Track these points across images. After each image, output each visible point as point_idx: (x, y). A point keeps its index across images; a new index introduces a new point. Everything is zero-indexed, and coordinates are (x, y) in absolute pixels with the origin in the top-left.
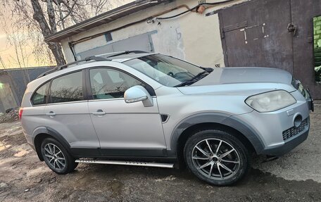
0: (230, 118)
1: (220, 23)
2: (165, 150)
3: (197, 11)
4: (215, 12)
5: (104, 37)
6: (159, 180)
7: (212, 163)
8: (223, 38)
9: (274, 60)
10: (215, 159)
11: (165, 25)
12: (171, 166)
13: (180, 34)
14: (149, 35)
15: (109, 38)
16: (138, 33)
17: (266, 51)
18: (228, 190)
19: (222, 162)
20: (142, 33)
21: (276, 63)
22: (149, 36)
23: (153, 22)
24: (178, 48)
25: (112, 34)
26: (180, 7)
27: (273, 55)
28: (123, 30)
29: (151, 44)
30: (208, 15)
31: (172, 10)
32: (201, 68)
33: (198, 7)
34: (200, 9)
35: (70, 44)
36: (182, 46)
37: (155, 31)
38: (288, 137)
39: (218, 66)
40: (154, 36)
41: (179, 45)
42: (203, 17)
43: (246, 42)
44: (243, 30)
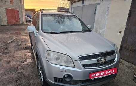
0: (41, 56)
5: (81, 2)
8: (129, 16)
13: (109, 8)
15: (83, 3)
16: (93, 3)
22: (96, 6)
24: (106, 16)
25: (84, 1)
29: (96, 10)
36: (108, 15)
37: (99, 4)
38: (59, 82)
39: (120, 32)
40: (98, 6)
41: (106, 14)
42: (123, 1)
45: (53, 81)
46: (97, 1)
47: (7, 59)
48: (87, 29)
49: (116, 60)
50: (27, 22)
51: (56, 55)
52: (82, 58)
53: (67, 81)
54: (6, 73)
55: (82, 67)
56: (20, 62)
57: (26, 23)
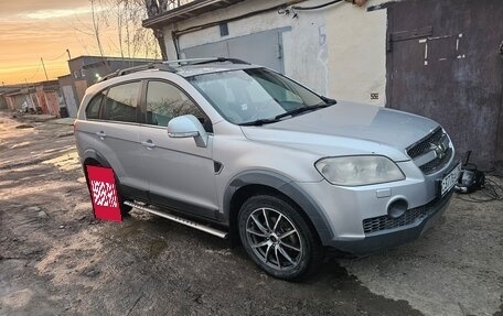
0: (290, 184)
1: (388, 25)
2: (217, 211)
3: (353, 3)
4: (383, 6)
5: (217, 28)
6: (211, 251)
7: (269, 243)
8: (389, 51)
9: (468, 99)
10: (272, 238)
11: (305, 19)
12: (222, 235)
13: (324, 36)
14: (278, 32)
15: (225, 32)
16: (264, 29)
17: (457, 83)
18: (282, 285)
19: (281, 246)
20: (270, 28)
21: (470, 105)
22: (279, 34)
23: (288, 12)
24: (319, 59)
25: (230, 25)
27: (467, 91)
28: (244, 20)
29: (280, 47)
30: (371, 9)
32: (322, 98)
35: (173, 33)
36: (324, 56)
37: (288, 28)
38: (375, 229)
39: (375, 96)
40: (286, 36)
41: (320, 53)
42: (363, 12)
43: (426, 63)
44: (425, 41)
46: (280, 20)
47: (70, 267)
53: (395, 219)
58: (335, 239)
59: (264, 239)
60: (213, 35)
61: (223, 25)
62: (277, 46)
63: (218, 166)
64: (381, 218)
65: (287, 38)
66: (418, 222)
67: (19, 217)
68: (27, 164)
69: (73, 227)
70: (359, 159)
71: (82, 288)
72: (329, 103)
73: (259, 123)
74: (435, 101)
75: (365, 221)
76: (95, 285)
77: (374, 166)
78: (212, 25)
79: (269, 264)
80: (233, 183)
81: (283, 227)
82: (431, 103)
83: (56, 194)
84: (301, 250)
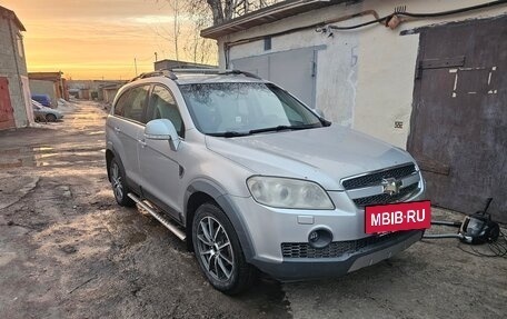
0: (225, 197)
1: (419, 51)
3: (387, 25)
4: (416, 31)
5: (262, 42)
7: (212, 252)
8: (418, 78)
9: (496, 140)
11: (340, 39)
12: (182, 237)
13: (356, 57)
14: (314, 50)
15: (268, 46)
16: (302, 45)
17: (486, 120)
18: (216, 295)
19: (220, 256)
20: (307, 45)
21: (498, 147)
22: (315, 52)
23: (325, 31)
24: (349, 80)
25: (273, 40)
26: (365, 13)
27: (496, 130)
29: (314, 65)
30: (404, 33)
31: (354, 16)
32: (320, 119)
33: (390, 18)
34: (392, 22)
35: (225, 44)
36: (354, 77)
37: (324, 47)
38: (295, 255)
39: (399, 125)
40: (321, 54)
41: (351, 75)
42: (396, 37)
43: (454, 95)
44: (455, 71)
45: (278, 256)
46: (317, 38)
47: (57, 241)
48: (316, 121)
49: (421, 185)
50: (38, 119)
51: (277, 186)
52: (349, 185)
53: (317, 248)
54: (85, 279)
55: (352, 205)
56: (108, 244)
57: (38, 125)
58: (255, 258)
59: (208, 248)
60: (257, 48)
61: (268, 38)
62: (311, 64)
63: (182, 170)
64: (303, 245)
65: (322, 57)
66: (345, 257)
67: (49, 193)
68: (88, 150)
69: (83, 209)
70: (291, 182)
71: (54, 260)
72: (325, 124)
73: (228, 135)
74: (460, 137)
75: (284, 245)
76: (66, 260)
77: (302, 191)
78: (258, 39)
79: (211, 273)
80: (190, 188)
81: (221, 238)
82: (456, 139)
83: (91, 179)
84: (232, 264)
